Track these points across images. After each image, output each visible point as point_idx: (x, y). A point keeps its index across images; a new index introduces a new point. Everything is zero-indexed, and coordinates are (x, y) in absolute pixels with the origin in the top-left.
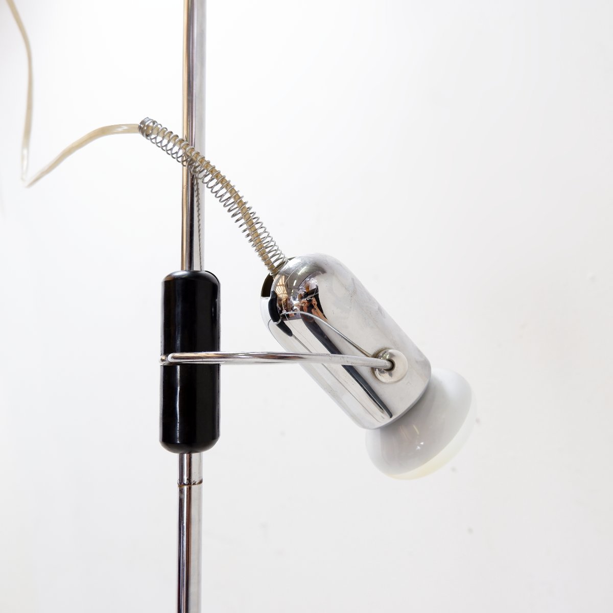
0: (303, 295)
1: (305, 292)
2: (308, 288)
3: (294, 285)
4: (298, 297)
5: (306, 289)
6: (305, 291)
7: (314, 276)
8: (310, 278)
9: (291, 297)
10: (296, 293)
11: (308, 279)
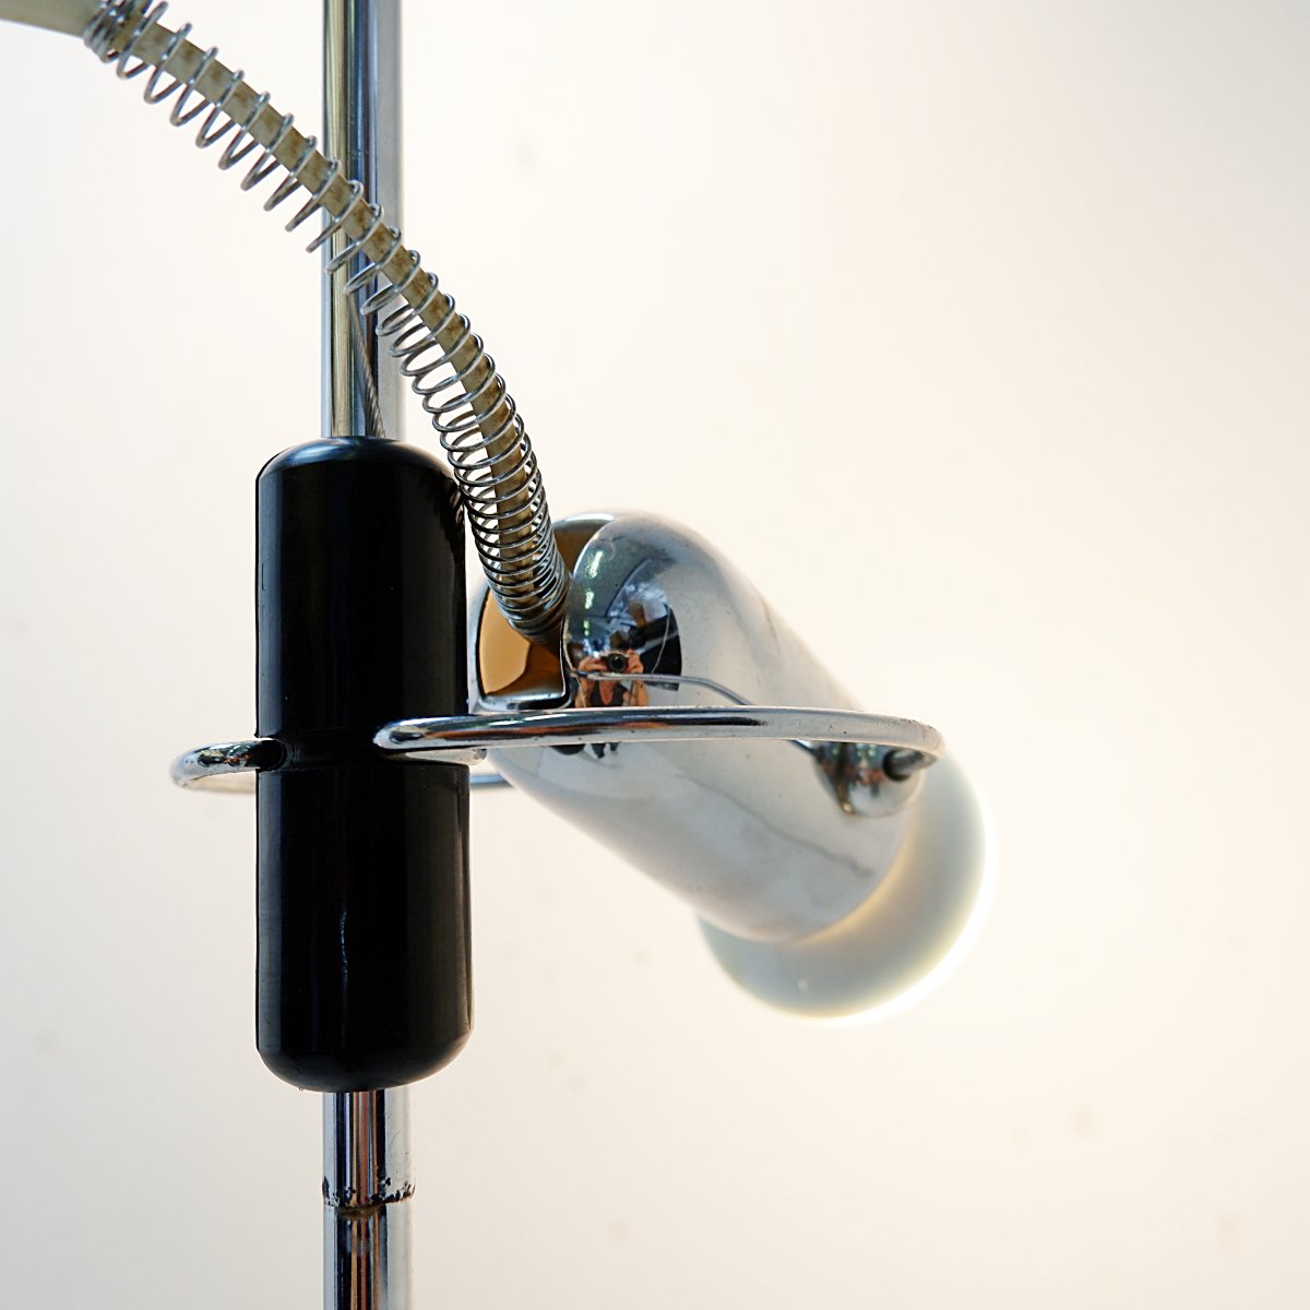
0: (626, 637)
1: (632, 627)
2: (638, 612)
3: (588, 604)
4: (608, 641)
5: (635, 619)
6: (634, 623)
7: (647, 576)
8: (636, 583)
9: (586, 642)
10: (601, 630)
11: (630, 588)
